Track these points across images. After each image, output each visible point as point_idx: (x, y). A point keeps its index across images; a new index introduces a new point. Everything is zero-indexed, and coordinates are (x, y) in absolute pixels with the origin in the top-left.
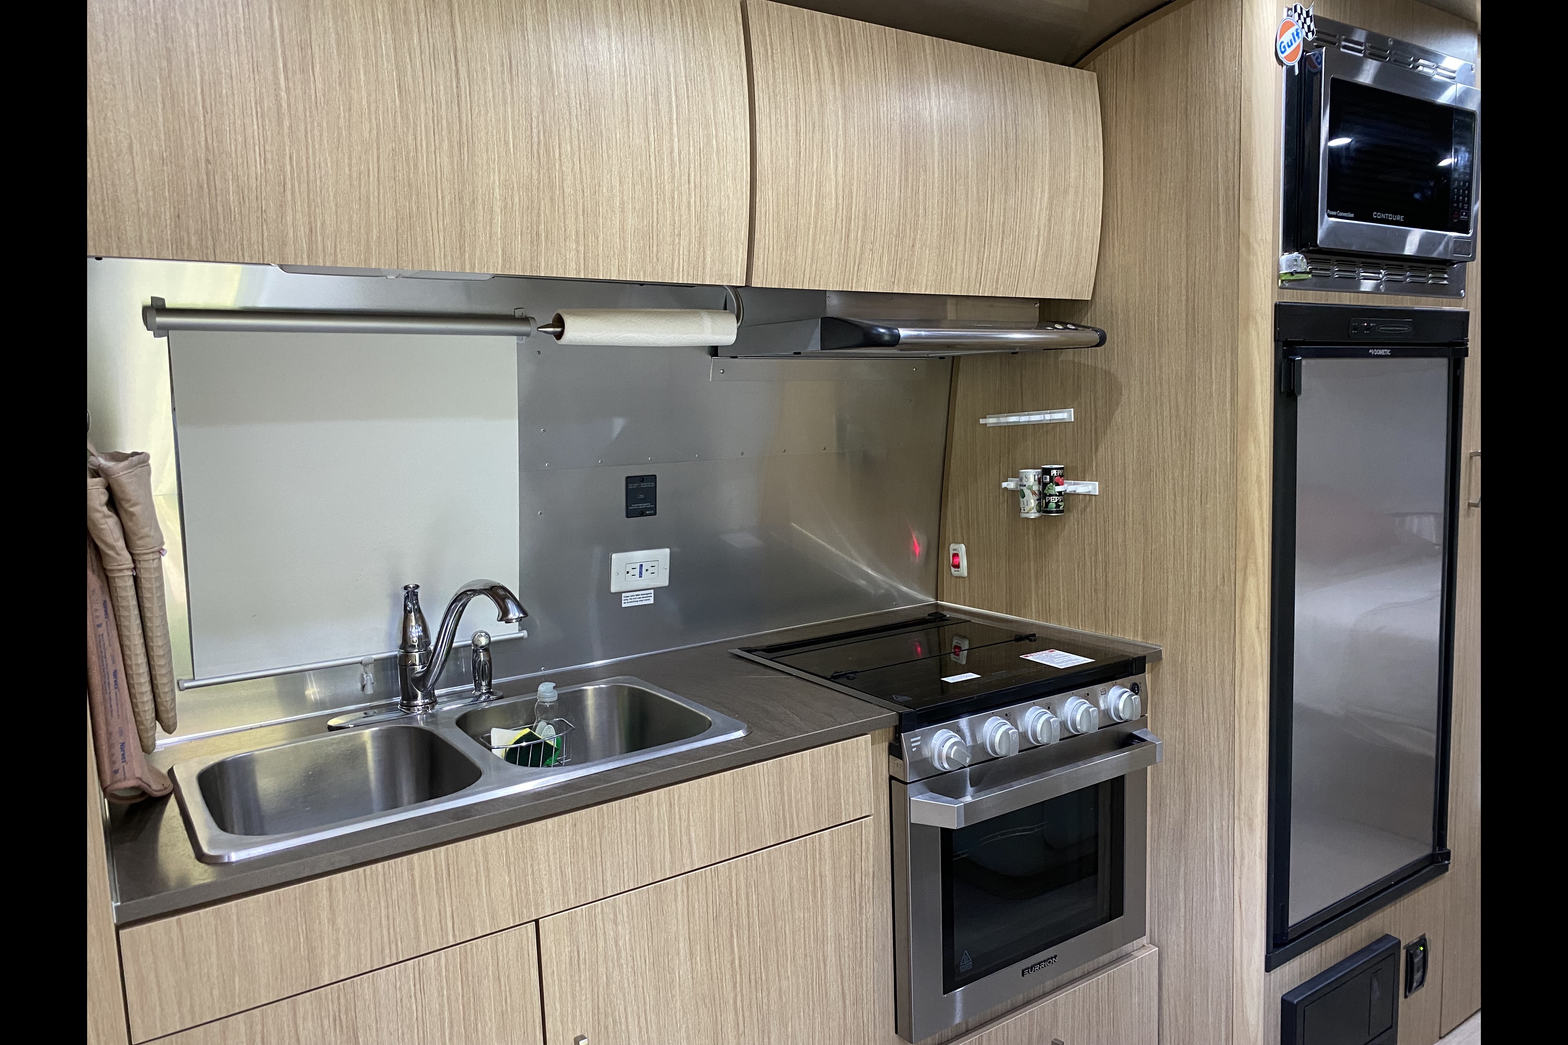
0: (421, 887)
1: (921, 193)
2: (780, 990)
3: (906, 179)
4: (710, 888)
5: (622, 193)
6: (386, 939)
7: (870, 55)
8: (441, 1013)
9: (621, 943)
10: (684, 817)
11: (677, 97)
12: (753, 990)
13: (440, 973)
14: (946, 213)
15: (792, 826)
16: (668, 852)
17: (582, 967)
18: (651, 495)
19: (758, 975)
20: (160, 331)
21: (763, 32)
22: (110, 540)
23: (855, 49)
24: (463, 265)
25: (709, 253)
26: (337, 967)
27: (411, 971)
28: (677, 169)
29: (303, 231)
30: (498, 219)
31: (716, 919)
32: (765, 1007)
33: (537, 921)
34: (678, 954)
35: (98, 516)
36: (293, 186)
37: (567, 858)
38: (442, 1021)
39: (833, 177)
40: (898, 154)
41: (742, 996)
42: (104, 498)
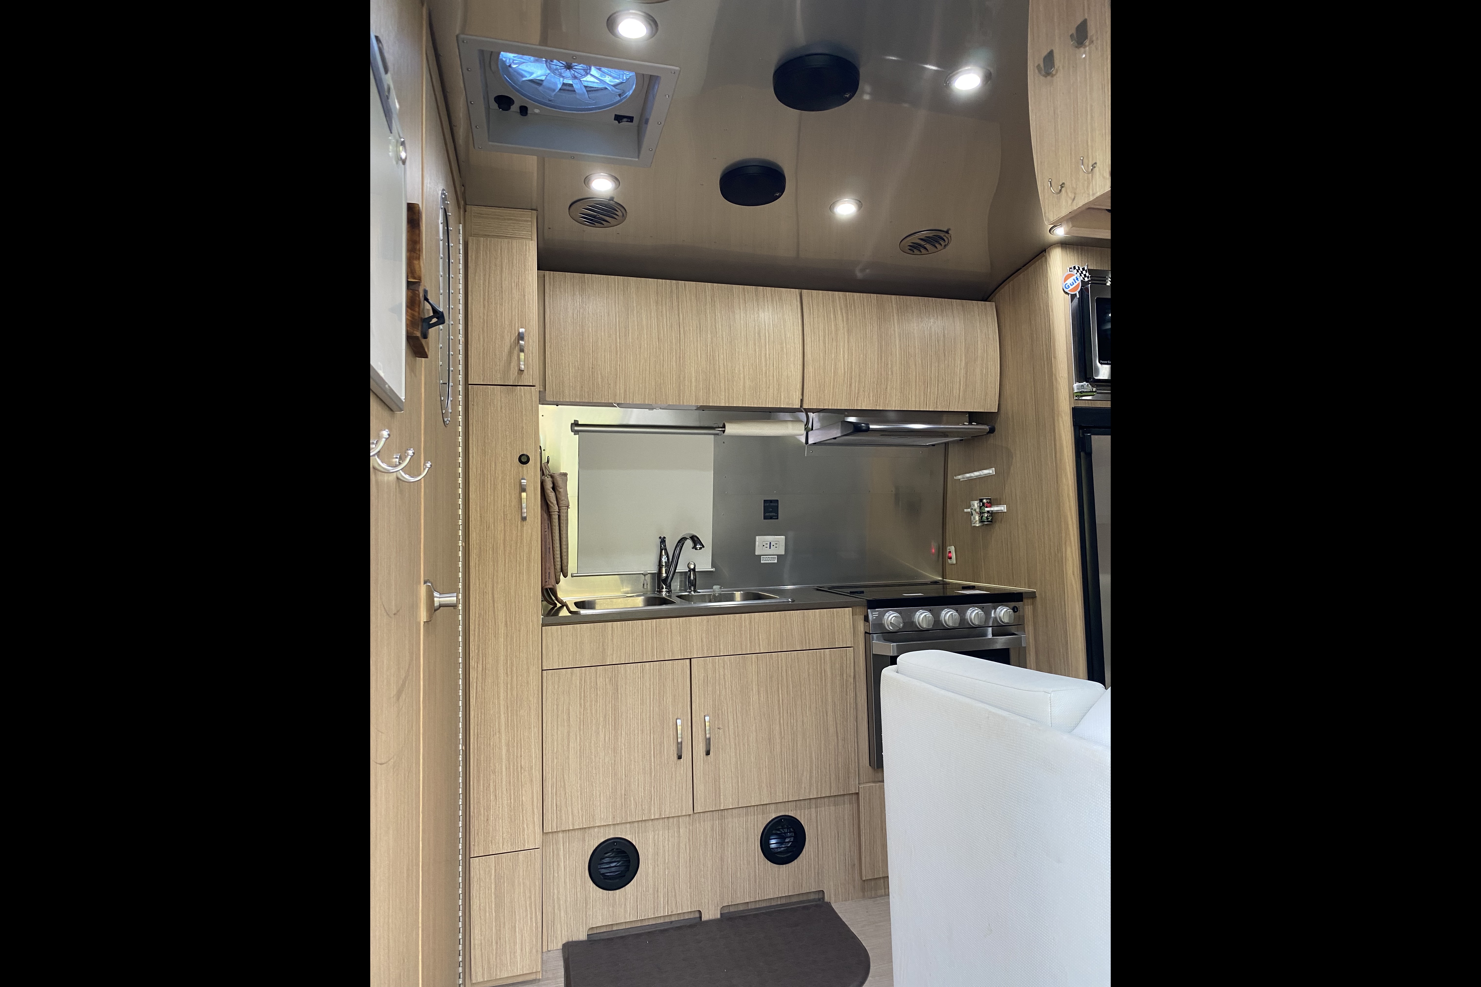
0: (645, 634)
1: (889, 365)
2: (803, 721)
3: (881, 359)
4: (768, 663)
5: (744, 372)
6: (631, 653)
7: (862, 307)
8: (650, 688)
9: (726, 678)
10: (757, 628)
11: (768, 333)
12: (789, 718)
13: (650, 671)
14: (904, 372)
15: (809, 643)
16: (748, 642)
17: (709, 684)
18: (776, 509)
19: (792, 711)
20: (576, 432)
21: (809, 303)
22: (552, 501)
23: (854, 306)
24: (680, 402)
25: (782, 394)
26: (612, 658)
27: (639, 667)
28: (768, 362)
29: (622, 391)
30: (694, 384)
31: (771, 678)
32: (795, 728)
33: (690, 659)
34: (752, 690)
35: (549, 491)
36: (620, 375)
37: (704, 635)
38: (650, 692)
39: (842, 361)
40: (876, 349)
41: (783, 719)
42: (551, 486)
